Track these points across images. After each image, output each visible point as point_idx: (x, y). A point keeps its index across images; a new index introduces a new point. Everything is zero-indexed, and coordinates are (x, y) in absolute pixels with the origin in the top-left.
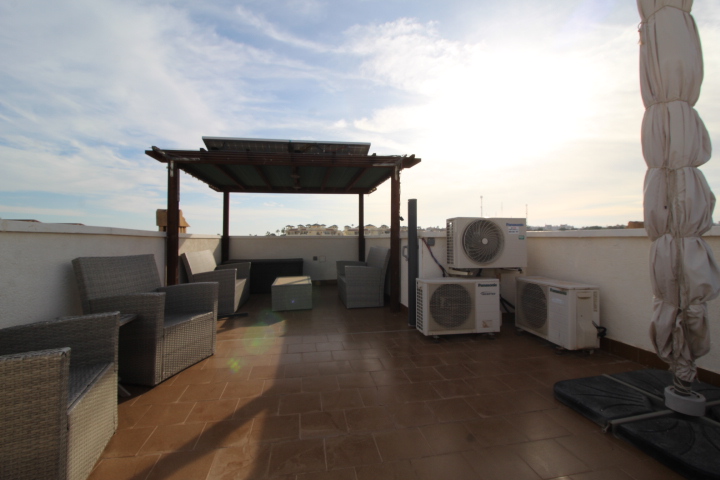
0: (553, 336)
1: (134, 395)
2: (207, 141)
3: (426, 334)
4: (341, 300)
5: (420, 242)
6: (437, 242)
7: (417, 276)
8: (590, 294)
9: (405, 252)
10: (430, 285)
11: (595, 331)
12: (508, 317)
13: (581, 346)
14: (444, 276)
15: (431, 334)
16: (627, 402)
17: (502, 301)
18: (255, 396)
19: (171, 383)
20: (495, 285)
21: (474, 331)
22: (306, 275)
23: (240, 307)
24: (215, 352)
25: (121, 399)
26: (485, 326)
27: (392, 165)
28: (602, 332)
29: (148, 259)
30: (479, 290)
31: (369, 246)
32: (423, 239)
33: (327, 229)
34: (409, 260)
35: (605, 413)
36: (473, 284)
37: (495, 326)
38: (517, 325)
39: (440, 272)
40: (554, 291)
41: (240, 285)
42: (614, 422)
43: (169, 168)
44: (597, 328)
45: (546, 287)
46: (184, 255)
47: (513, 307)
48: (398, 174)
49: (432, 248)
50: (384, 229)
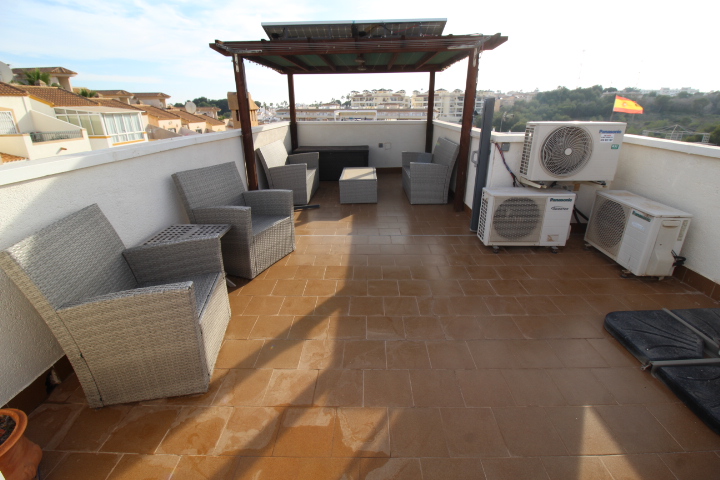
0: (621, 258)
1: (239, 286)
2: (267, 28)
3: (486, 244)
4: (405, 194)
5: (493, 147)
6: (512, 147)
7: (484, 185)
8: (679, 223)
9: (474, 158)
10: (496, 198)
11: (673, 260)
12: (578, 227)
13: (651, 273)
14: (514, 184)
15: (491, 244)
16: (678, 344)
17: (576, 211)
18: (330, 296)
19: (264, 277)
20: (570, 200)
21: (537, 244)
22: (372, 166)
23: (312, 197)
24: (295, 247)
25: (230, 289)
26: (550, 240)
27: (471, 46)
28: (679, 262)
29: (231, 166)
30: (550, 205)
31: (437, 134)
32: (496, 144)
33: (394, 95)
34: (478, 167)
35: (649, 353)
36: (545, 200)
37: (561, 240)
38: (585, 239)
39: (511, 180)
40: (637, 215)
41: (310, 176)
42: (656, 363)
43: (234, 61)
44: (675, 257)
45: (629, 208)
46: (258, 150)
47: (587, 219)
48: (478, 58)
49: (506, 154)
50: (458, 94)
